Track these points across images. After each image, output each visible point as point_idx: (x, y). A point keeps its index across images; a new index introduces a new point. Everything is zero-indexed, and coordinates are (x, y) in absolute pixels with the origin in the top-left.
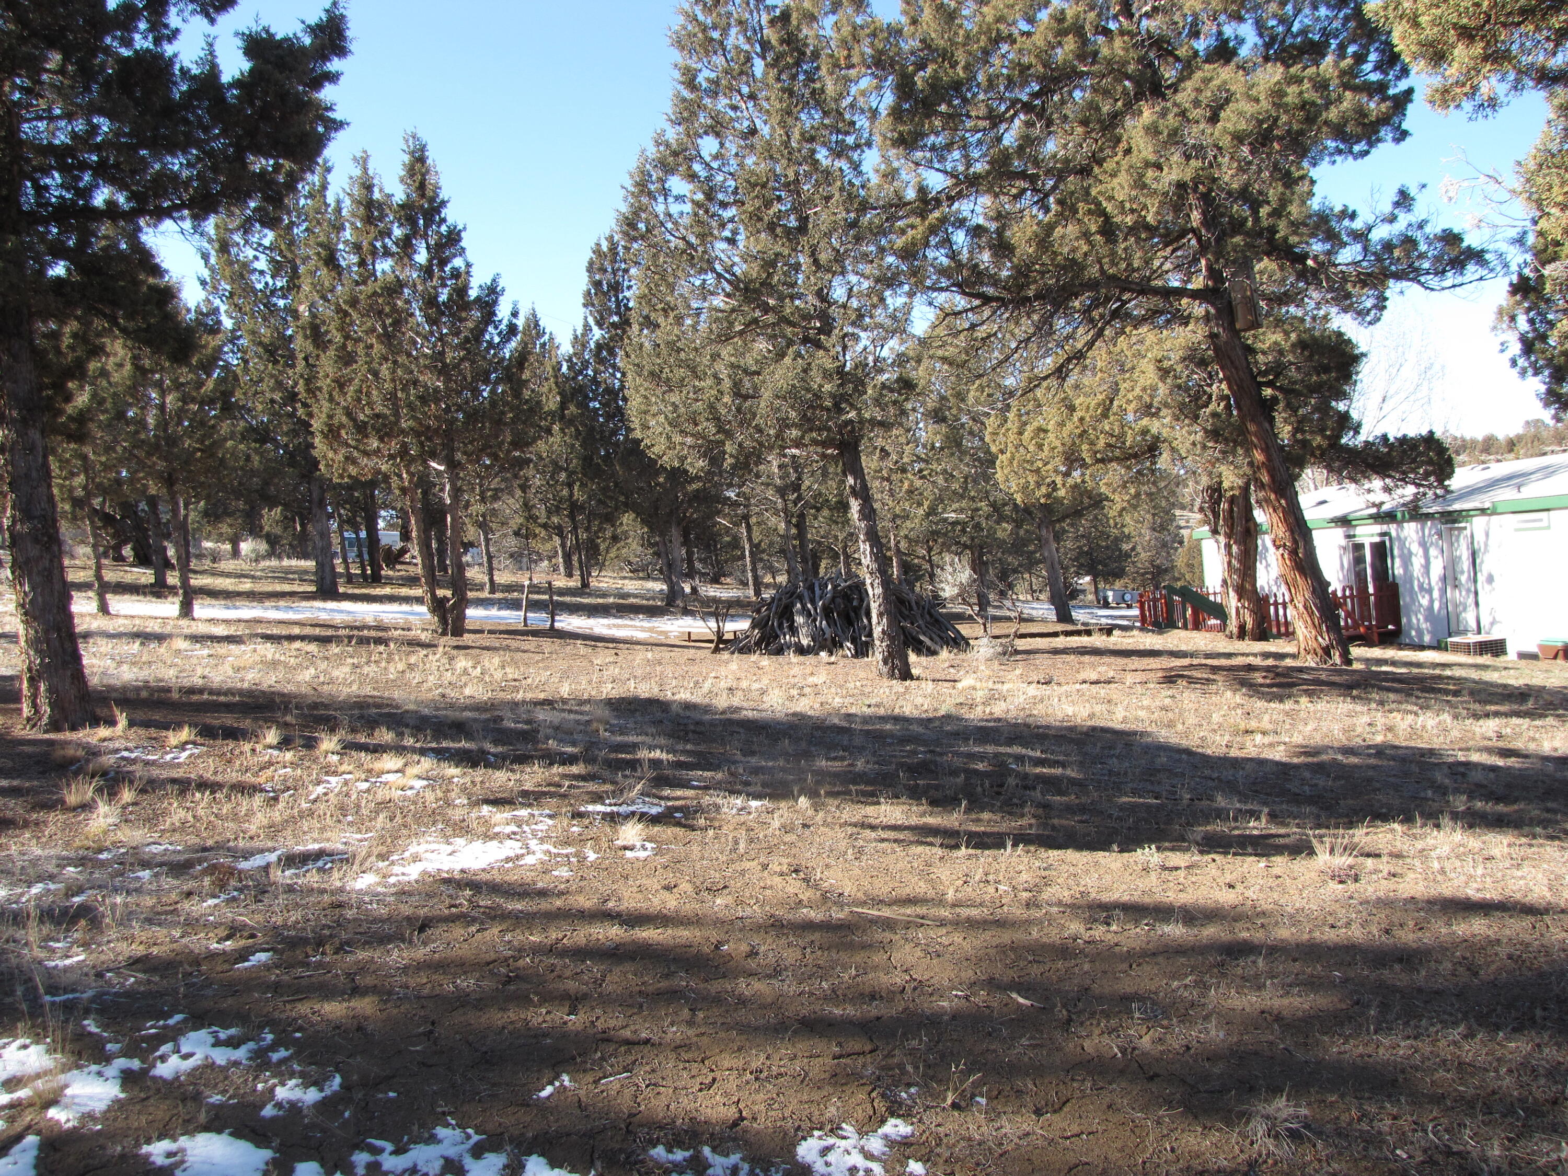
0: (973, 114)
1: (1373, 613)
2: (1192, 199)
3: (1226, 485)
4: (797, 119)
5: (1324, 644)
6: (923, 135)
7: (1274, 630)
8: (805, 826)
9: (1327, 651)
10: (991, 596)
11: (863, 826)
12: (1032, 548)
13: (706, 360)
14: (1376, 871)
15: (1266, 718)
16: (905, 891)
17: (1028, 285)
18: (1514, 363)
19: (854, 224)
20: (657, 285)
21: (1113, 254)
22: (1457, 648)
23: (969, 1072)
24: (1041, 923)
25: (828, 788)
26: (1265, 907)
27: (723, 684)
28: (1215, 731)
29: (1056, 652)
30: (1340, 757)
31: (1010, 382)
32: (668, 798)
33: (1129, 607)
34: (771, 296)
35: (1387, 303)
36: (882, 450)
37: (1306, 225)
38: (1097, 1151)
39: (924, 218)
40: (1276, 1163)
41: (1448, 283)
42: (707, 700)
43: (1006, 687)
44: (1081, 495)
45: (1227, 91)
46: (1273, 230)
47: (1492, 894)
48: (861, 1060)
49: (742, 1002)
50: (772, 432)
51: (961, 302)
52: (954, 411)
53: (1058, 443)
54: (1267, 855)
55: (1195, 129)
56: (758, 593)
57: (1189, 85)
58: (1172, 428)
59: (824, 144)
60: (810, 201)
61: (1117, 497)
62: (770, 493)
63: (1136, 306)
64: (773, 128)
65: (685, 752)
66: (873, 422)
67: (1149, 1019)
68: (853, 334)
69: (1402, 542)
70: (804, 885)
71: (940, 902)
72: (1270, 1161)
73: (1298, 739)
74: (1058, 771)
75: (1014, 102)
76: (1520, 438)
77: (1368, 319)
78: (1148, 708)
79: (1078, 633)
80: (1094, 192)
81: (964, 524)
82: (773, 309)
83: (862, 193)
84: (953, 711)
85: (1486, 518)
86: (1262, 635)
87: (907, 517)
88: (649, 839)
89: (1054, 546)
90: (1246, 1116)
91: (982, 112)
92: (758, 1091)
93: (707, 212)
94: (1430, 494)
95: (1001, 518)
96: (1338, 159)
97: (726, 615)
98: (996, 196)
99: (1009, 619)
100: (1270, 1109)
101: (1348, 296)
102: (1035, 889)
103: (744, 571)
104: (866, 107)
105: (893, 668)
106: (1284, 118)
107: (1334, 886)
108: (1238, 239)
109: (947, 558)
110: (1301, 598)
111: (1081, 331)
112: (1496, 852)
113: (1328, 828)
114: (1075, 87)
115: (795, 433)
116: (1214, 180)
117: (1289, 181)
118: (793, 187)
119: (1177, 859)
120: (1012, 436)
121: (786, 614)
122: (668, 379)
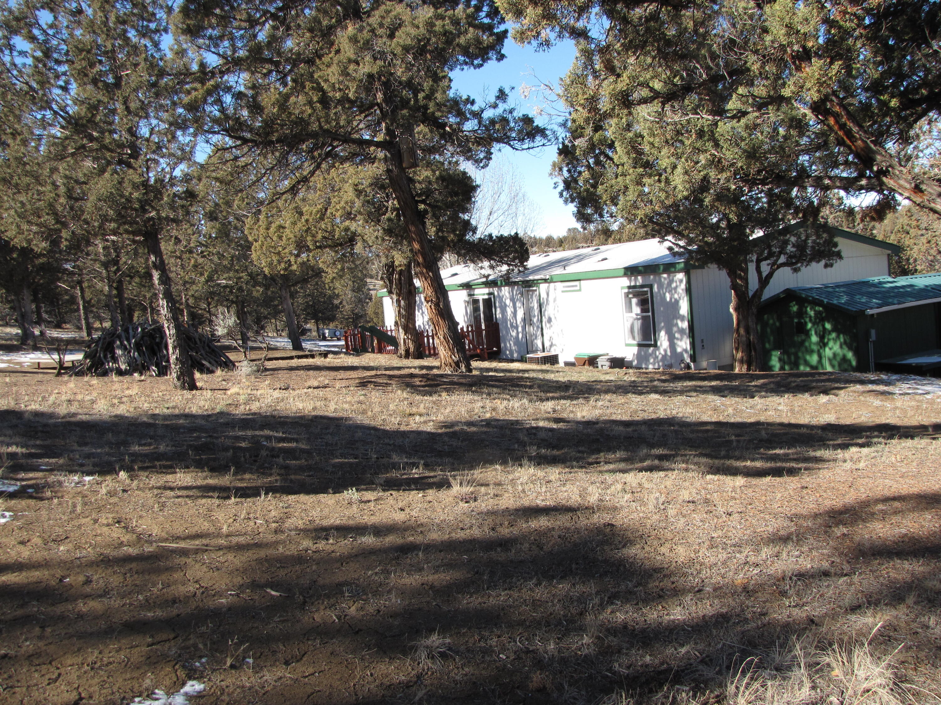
0: (238, 17)
1: (485, 341)
2: (377, 85)
3: (397, 263)
4: (113, 6)
5: (455, 360)
6: (203, 28)
7: (427, 352)
8: (124, 491)
9: (457, 364)
10: (250, 334)
11: (165, 488)
12: (276, 303)
13: (46, 172)
14: (487, 494)
15: (422, 406)
16: (193, 530)
17: (273, 132)
18: (561, 195)
19: (154, 85)
20: (6, 115)
21: (327, 115)
22: (532, 360)
23: (241, 643)
24: (285, 542)
25: (140, 465)
26: (422, 521)
27: (64, 398)
28: (391, 415)
29: (291, 369)
30: (465, 428)
31: (261, 195)
32: (22, 480)
33: (339, 339)
34: (95, 130)
35: (493, 156)
36: (176, 238)
37: (446, 106)
38: (325, 682)
39: (203, 84)
40: (433, 673)
41: (526, 146)
42: (52, 410)
43: (259, 392)
44: (307, 269)
45: (400, 19)
46: (426, 107)
47: (550, 503)
48: (167, 645)
49: (81, 616)
50: (96, 224)
51: (229, 142)
52: (224, 214)
53: (292, 236)
54: (424, 489)
55: (380, 41)
56: (89, 334)
57: (377, 13)
58: (364, 227)
59: (133, 27)
60: (123, 66)
61: (329, 270)
62: (97, 266)
63: (342, 150)
64: (95, 11)
65: (34, 446)
66: (167, 218)
67: (354, 596)
68: (154, 160)
69: (501, 298)
70: (124, 531)
71: (219, 535)
72: (429, 673)
73: (441, 418)
74: (294, 445)
75: (266, 12)
76: (565, 238)
77: (481, 165)
78: (350, 402)
79: (306, 357)
80: (316, 76)
81: (232, 287)
82: (96, 139)
83: (161, 64)
84: (225, 409)
85: (547, 285)
86: (419, 355)
87: (193, 283)
88: (8, 510)
89: (290, 301)
90: (415, 649)
91: (244, 16)
92: (93, 677)
93: (45, 65)
94: (516, 270)
95: (256, 284)
96: (465, 67)
97: (66, 350)
98: (253, 73)
99: (260, 349)
100: (429, 642)
101: (470, 150)
102: (281, 521)
103: (79, 320)
104: (164, 5)
105: (184, 383)
106: (434, 40)
107: (463, 505)
108: (405, 112)
109: (220, 309)
110: (442, 333)
111: (306, 164)
112: (552, 478)
113: (458, 470)
114: (306, 7)
115: (113, 225)
116: (392, 74)
117: (437, 79)
118: (111, 55)
119: (369, 495)
120: (262, 231)
121: (109, 348)
122: (17, 184)
